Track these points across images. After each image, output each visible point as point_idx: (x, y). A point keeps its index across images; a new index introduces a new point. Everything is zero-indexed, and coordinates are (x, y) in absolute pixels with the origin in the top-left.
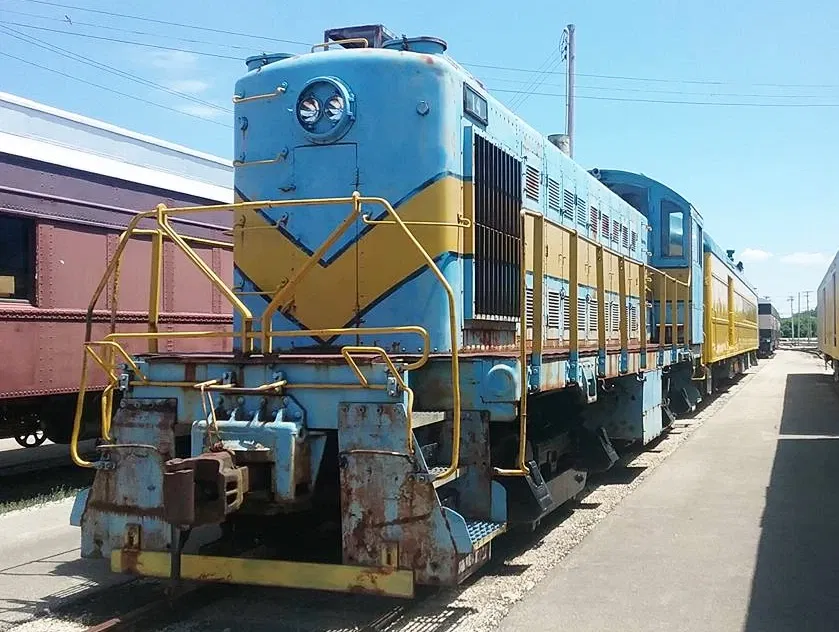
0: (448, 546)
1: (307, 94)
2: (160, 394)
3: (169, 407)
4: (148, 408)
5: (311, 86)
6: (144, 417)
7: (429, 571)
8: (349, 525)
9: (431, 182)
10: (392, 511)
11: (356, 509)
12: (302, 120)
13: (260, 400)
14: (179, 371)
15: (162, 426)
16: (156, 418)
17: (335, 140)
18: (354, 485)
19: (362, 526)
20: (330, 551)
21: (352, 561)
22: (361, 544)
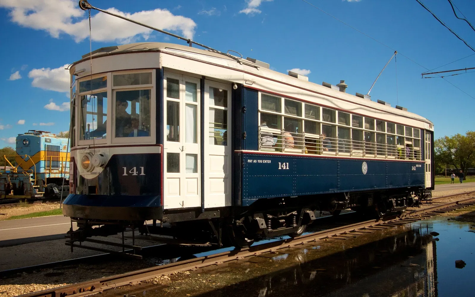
0: (34, 193)
1: (24, 140)
2: (4, 177)
3: (5, 179)
4: (3, 179)
5: (25, 139)
6: (2, 180)
7: (32, 196)
8: (25, 191)
9: (39, 152)
10: (29, 189)
11: (25, 189)
12: (24, 144)
13: (15, 178)
14: (6, 175)
15: (5, 181)
16: (4, 180)
17: (27, 146)
18: (25, 187)
19: (26, 191)
20: (23, 194)
21: (25, 195)
22: (26, 193)
